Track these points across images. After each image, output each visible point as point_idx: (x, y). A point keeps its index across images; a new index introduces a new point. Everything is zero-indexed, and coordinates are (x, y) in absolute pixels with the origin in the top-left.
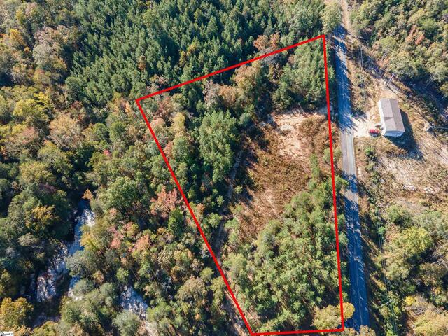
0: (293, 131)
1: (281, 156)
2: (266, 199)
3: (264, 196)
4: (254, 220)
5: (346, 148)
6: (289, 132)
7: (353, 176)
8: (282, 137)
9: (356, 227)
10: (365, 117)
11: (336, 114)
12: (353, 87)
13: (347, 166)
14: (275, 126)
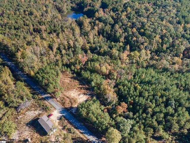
0: (78, 97)
1: (74, 89)
2: (67, 80)
3: (68, 80)
4: (66, 76)
5: (57, 105)
6: (79, 96)
7: (48, 100)
8: (79, 93)
9: (39, 92)
10: (58, 119)
11: (69, 111)
12: (73, 127)
13: (52, 101)
14: (84, 94)
